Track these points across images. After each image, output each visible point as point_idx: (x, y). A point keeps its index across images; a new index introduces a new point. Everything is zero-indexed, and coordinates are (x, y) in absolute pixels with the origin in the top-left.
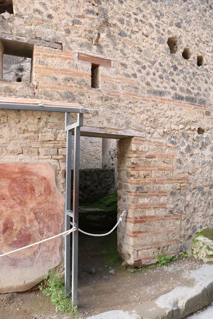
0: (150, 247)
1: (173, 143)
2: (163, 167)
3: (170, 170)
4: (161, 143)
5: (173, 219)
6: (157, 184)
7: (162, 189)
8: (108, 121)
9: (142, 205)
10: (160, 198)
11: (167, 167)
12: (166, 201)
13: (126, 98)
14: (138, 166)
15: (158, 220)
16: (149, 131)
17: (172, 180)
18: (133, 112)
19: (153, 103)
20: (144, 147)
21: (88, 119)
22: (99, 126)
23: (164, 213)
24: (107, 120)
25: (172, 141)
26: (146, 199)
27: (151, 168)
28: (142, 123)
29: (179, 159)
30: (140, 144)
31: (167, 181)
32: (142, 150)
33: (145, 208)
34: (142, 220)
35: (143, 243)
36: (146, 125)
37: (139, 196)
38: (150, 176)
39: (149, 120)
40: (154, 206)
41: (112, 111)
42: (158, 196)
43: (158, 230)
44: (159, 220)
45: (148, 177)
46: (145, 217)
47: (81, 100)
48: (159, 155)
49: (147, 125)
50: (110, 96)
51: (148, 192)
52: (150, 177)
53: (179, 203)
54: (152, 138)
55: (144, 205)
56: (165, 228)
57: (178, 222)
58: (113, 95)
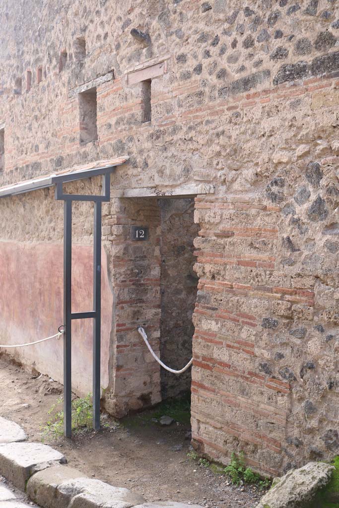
0: (219, 425)
1: (274, 197)
2: (248, 258)
3: (265, 266)
4: (248, 203)
5: (270, 387)
6: (235, 295)
7: (244, 309)
8: (160, 174)
9: (205, 333)
10: (242, 328)
11: (258, 258)
12: (253, 338)
13: (184, 122)
14: (202, 254)
15: (234, 376)
16: (223, 178)
17: (271, 290)
18: (195, 146)
19: (230, 113)
20: (212, 215)
21: (138, 176)
22: (150, 185)
23: (249, 366)
24: (158, 172)
25: (273, 194)
26: (214, 323)
27: (226, 260)
28: (210, 164)
29: (288, 238)
30: (206, 209)
31: (256, 292)
32: (209, 221)
33: (211, 341)
34: (206, 362)
35: (206, 411)
36: (218, 167)
37: (202, 313)
38: (223, 276)
39: (222, 154)
40: (229, 343)
41: (165, 154)
42: (236, 323)
43: (235, 398)
44: (237, 376)
45: (218, 277)
46: (211, 359)
47: (130, 148)
48: (241, 229)
49: (220, 166)
50: (162, 129)
51: (217, 309)
52: (221, 278)
53: (287, 352)
54: (231, 193)
55: (210, 335)
56: (250, 401)
57: (282, 401)
58: (166, 125)
